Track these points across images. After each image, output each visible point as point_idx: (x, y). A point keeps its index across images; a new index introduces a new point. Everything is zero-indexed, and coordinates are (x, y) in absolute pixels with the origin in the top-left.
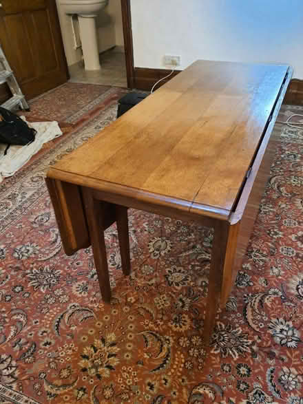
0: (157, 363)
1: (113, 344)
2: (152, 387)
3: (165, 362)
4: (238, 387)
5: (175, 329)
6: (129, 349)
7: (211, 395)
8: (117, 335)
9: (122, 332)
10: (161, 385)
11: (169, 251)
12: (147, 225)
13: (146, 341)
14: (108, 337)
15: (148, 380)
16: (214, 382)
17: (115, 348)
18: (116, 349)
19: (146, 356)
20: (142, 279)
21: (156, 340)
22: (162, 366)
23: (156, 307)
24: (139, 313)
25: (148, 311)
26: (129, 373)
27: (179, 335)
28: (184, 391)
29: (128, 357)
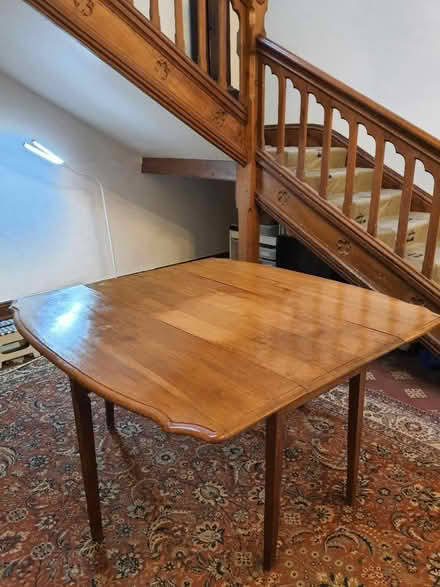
0: (365, 546)
1: (332, 578)
2: (388, 558)
3: (365, 540)
4: (399, 501)
5: (330, 520)
6: (342, 564)
7: (403, 520)
8: (321, 571)
9: (319, 564)
10: (388, 551)
11: (224, 488)
12: (165, 492)
13: (337, 547)
14: (321, 579)
15: (381, 558)
16: (392, 513)
17: (337, 577)
18: (339, 576)
19: (354, 553)
20: (253, 525)
21: (338, 539)
22: (368, 544)
23: (298, 526)
24: (300, 542)
25: (300, 534)
26: (369, 573)
27: (337, 519)
28: (396, 535)
29: (351, 568)
